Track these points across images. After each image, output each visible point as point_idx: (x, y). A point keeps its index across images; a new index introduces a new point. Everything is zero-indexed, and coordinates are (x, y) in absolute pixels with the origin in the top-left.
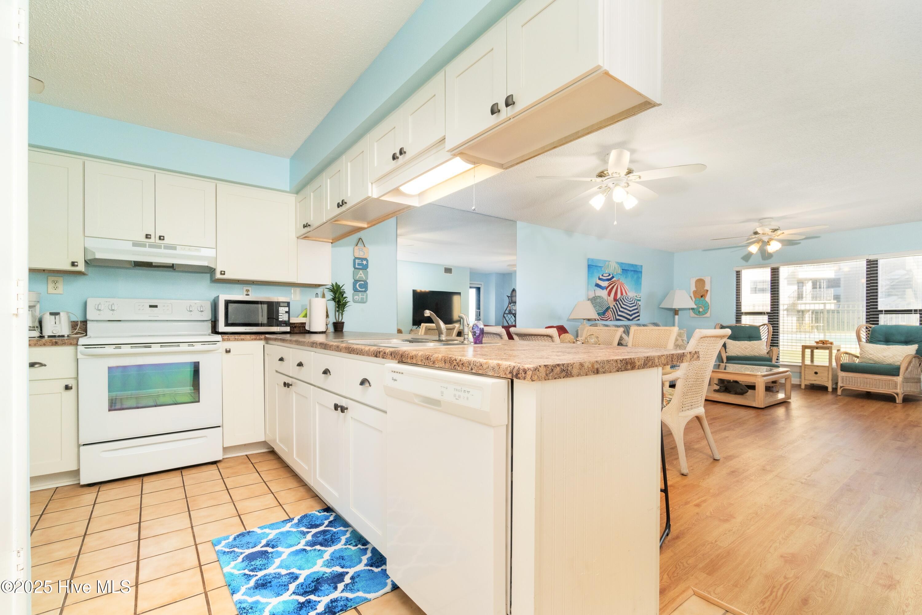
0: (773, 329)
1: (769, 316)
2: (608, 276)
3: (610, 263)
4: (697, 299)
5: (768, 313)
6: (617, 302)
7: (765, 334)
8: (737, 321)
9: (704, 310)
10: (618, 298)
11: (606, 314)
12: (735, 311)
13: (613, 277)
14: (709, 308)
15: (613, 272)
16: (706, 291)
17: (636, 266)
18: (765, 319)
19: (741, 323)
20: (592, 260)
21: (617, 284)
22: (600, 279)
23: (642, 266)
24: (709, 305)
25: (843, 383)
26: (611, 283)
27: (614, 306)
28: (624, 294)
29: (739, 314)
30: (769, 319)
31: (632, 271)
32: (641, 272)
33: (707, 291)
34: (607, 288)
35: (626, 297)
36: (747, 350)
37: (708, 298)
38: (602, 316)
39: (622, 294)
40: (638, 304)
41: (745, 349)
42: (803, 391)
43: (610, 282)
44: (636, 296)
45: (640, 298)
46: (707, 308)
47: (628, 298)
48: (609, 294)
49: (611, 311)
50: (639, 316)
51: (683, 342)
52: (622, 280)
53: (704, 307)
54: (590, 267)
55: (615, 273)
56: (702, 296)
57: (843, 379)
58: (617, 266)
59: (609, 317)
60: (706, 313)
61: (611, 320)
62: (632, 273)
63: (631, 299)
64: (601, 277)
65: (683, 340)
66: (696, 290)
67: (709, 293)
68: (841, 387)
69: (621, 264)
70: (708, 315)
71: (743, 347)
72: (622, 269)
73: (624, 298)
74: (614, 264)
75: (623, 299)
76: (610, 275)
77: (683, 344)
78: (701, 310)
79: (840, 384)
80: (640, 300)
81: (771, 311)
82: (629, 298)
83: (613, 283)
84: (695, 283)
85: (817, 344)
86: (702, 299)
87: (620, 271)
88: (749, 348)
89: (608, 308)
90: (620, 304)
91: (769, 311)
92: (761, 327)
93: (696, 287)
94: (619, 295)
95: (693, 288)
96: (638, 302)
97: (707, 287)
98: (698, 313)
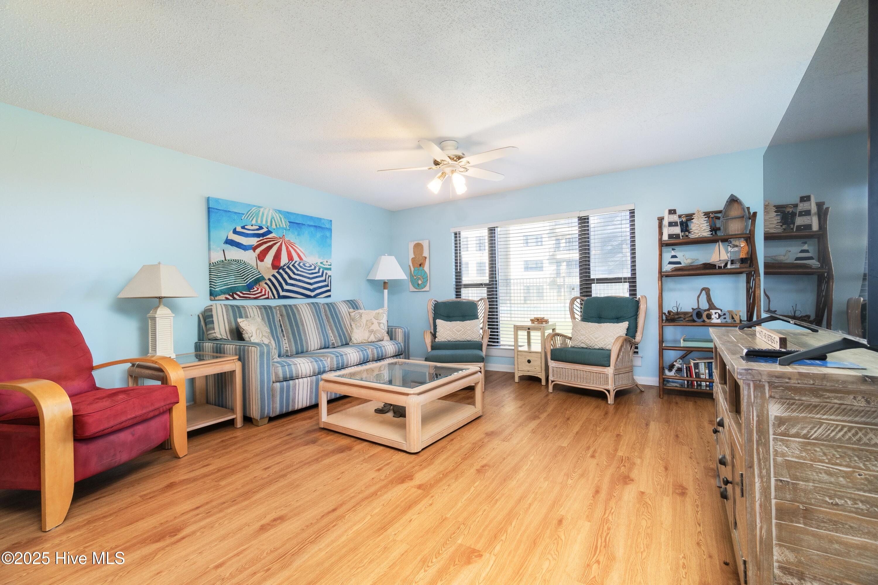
0: (490, 305)
1: (488, 288)
2: (257, 230)
3: (262, 210)
4: (416, 269)
5: (486, 285)
6: (281, 271)
7: (482, 310)
8: (457, 295)
9: (423, 282)
10: (282, 264)
11: (256, 289)
12: (454, 283)
13: (269, 232)
14: (427, 280)
15: (269, 224)
16: (424, 258)
17: (320, 219)
18: (483, 292)
19: (461, 298)
20: (217, 200)
21: (279, 244)
22: (235, 232)
23: (331, 221)
24: (427, 277)
25: (553, 376)
26: (265, 240)
27: (274, 276)
28: (296, 258)
29: (459, 286)
30: (488, 291)
31: (310, 226)
32: (330, 230)
33: (426, 258)
34: (254, 249)
35: (300, 263)
36: (459, 333)
37: (426, 268)
38: (244, 292)
39: (290, 258)
40: (326, 274)
41: (457, 333)
42: (517, 385)
43: (261, 238)
44: (321, 263)
45: (331, 265)
46: (425, 279)
47: (304, 264)
48: (261, 257)
49: (266, 283)
50: (329, 291)
51: (380, 327)
52: (291, 237)
53: (423, 279)
54: (209, 210)
55: (274, 226)
56: (420, 265)
57: (553, 370)
58: (277, 216)
59: (263, 293)
60: (425, 286)
61: (268, 298)
62: (312, 229)
63: (311, 266)
64: (239, 229)
65: (379, 324)
66: (414, 257)
67: (427, 260)
68: (552, 382)
69: (287, 214)
70: (427, 288)
71: (454, 330)
72: (290, 222)
73: (296, 265)
74: (271, 211)
75: (293, 265)
76: (261, 228)
77: (379, 329)
78: (420, 282)
79: (551, 378)
80: (330, 269)
81: (490, 281)
82: (307, 265)
83: (270, 241)
84: (414, 248)
85: (532, 323)
86: (421, 268)
87: (284, 224)
88: (461, 330)
89: (258, 281)
90: (286, 273)
91: (488, 282)
92: (480, 302)
93: (414, 253)
94: (284, 260)
95: (412, 255)
96: (325, 271)
97: (426, 254)
98: (417, 286)
